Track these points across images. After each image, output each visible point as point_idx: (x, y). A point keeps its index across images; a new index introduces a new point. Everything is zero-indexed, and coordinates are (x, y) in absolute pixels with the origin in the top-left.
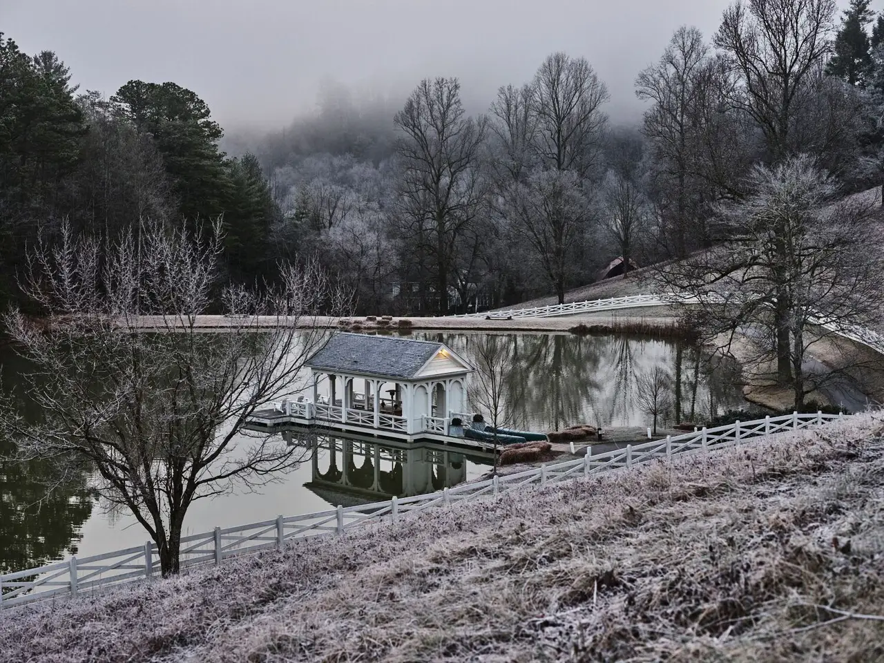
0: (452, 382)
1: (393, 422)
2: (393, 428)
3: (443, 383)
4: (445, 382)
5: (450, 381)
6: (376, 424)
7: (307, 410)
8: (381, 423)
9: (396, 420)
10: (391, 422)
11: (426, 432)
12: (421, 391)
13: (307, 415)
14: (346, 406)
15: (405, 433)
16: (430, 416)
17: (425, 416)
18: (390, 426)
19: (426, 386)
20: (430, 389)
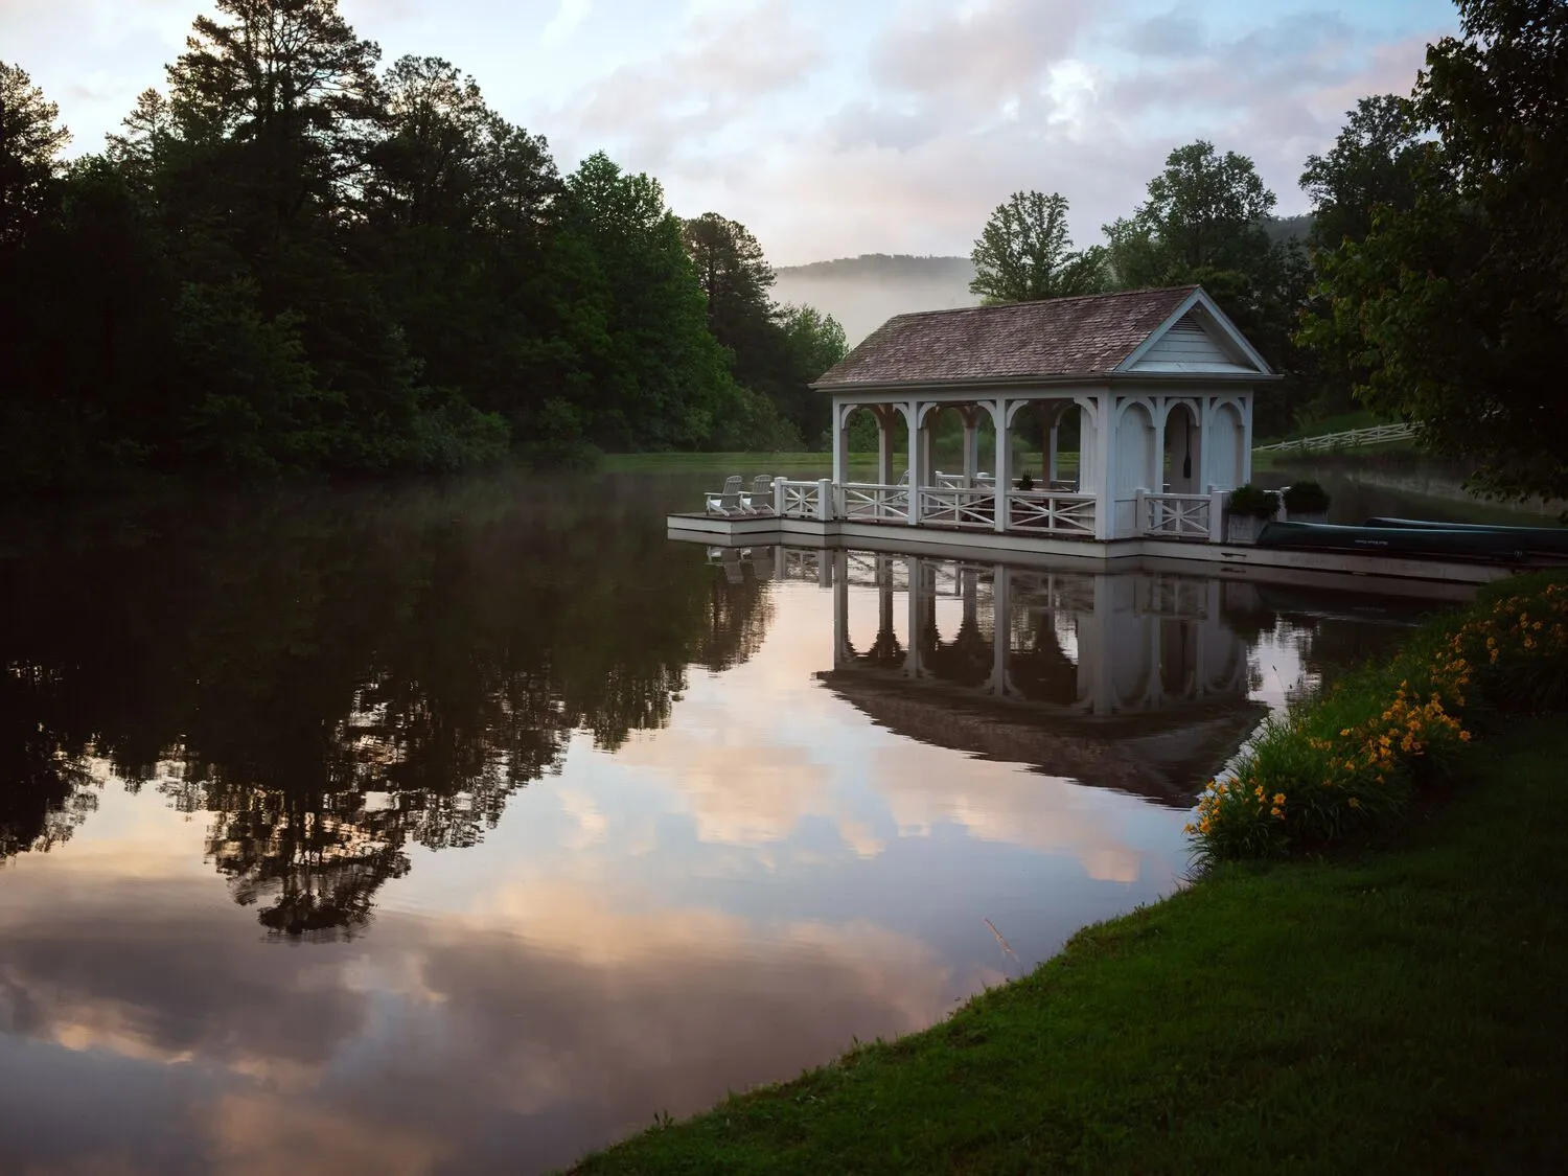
0: (1218, 404)
1: (1050, 512)
2: (1051, 528)
3: (1193, 405)
4: (1198, 401)
5: (1213, 400)
6: (1000, 521)
7: (821, 499)
8: (1015, 518)
9: (1059, 505)
10: (1045, 512)
11: (1152, 538)
12: (1135, 419)
13: (820, 512)
14: (920, 481)
15: (1089, 539)
16: (1159, 492)
17: (1147, 492)
18: (1044, 522)
19: (1149, 406)
20: (1160, 417)
